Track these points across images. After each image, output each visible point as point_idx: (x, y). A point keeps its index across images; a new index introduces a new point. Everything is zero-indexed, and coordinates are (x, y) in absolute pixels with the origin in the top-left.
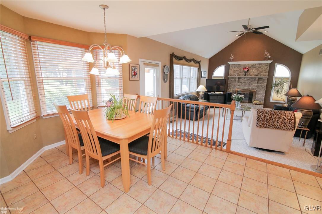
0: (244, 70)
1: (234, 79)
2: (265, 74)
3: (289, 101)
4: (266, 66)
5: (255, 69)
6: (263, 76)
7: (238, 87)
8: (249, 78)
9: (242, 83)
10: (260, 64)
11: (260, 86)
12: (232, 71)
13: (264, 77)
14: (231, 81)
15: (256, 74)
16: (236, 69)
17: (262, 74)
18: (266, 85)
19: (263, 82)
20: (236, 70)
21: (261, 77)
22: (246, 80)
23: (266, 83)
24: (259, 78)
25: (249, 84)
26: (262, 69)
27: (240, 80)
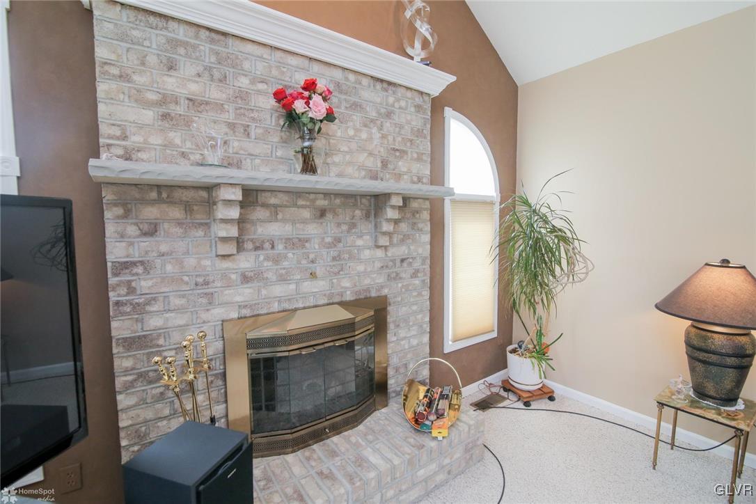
0: (299, 106)
3: (711, 357)
5: (357, 118)
8: (328, 193)
9: (280, 247)
11: (402, 261)
12: (148, 104)
13: (419, 187)
16: (194, 88)
17: (402, 166)
19: (419, 226)
22: (306, 214)
23: (427, 238)
25: (333, 253)
26: (401, 127)
27: (259, 213)
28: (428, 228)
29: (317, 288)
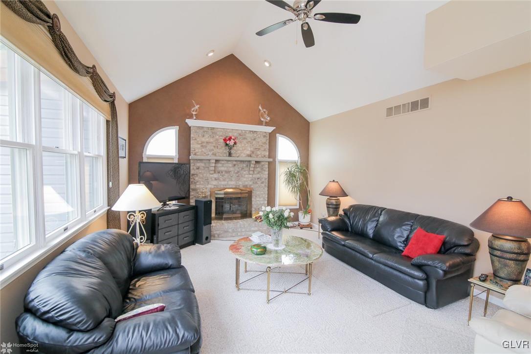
0: (228, 142)
1: (206, 163)
2: (262, 154)
3: (330, 206)
4: (265, 136)
5: (245, 141)
6: (260, 158)
7: (215, 183)
8: (236, 161)
9: (224, 173)
10: (254, 132)
11: (258, 179)
13: (263, 159)
14: (198, 168)
15: (248, 153)
16: (207, 140)
17: (259, 153)
18: (267, 175)
19: (262, 169)
20: (207, 143)
21: (257, 160)
22: (230, 165)
23: (267, 173)
24: (255, 162)
25: (237, 175)
26: (258, 142)
27: (219, 165)
28: (267, 170)
29: (233, 183)
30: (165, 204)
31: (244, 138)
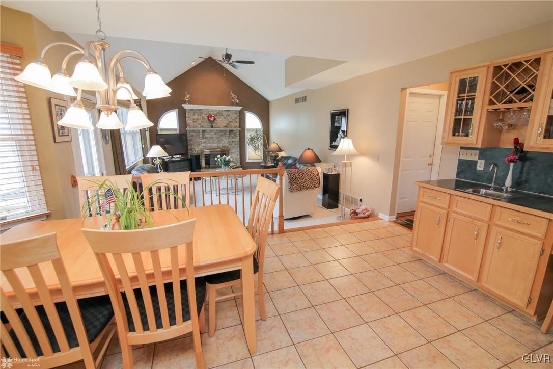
0: (210, 119)
1: (197, 133)
2: (235, 125)
3: (272, 158)
4: (236, 113)
5: (222, 117)
7: (204, 145)
8: (217, 130)
9: (209, 138)
10: (228, 111)
11: (233, 142)
12: (191, 120)
13: (235, 129)
14: (192, 136)
15: (225, 125)
16: (197, 117)
17: (232, 124)
18: (239, 140)
19: (235, 135)
20: (197, 119)
21: (232, 129)
22: (213, 133)
23: (239, 138)
24: (230, 131)
25: (218, 140)
26: (231, 117)
27: (206, 133)
28: (239, 136)
29: (216, 145)
30: (172, 157)
31: (222, 115)
